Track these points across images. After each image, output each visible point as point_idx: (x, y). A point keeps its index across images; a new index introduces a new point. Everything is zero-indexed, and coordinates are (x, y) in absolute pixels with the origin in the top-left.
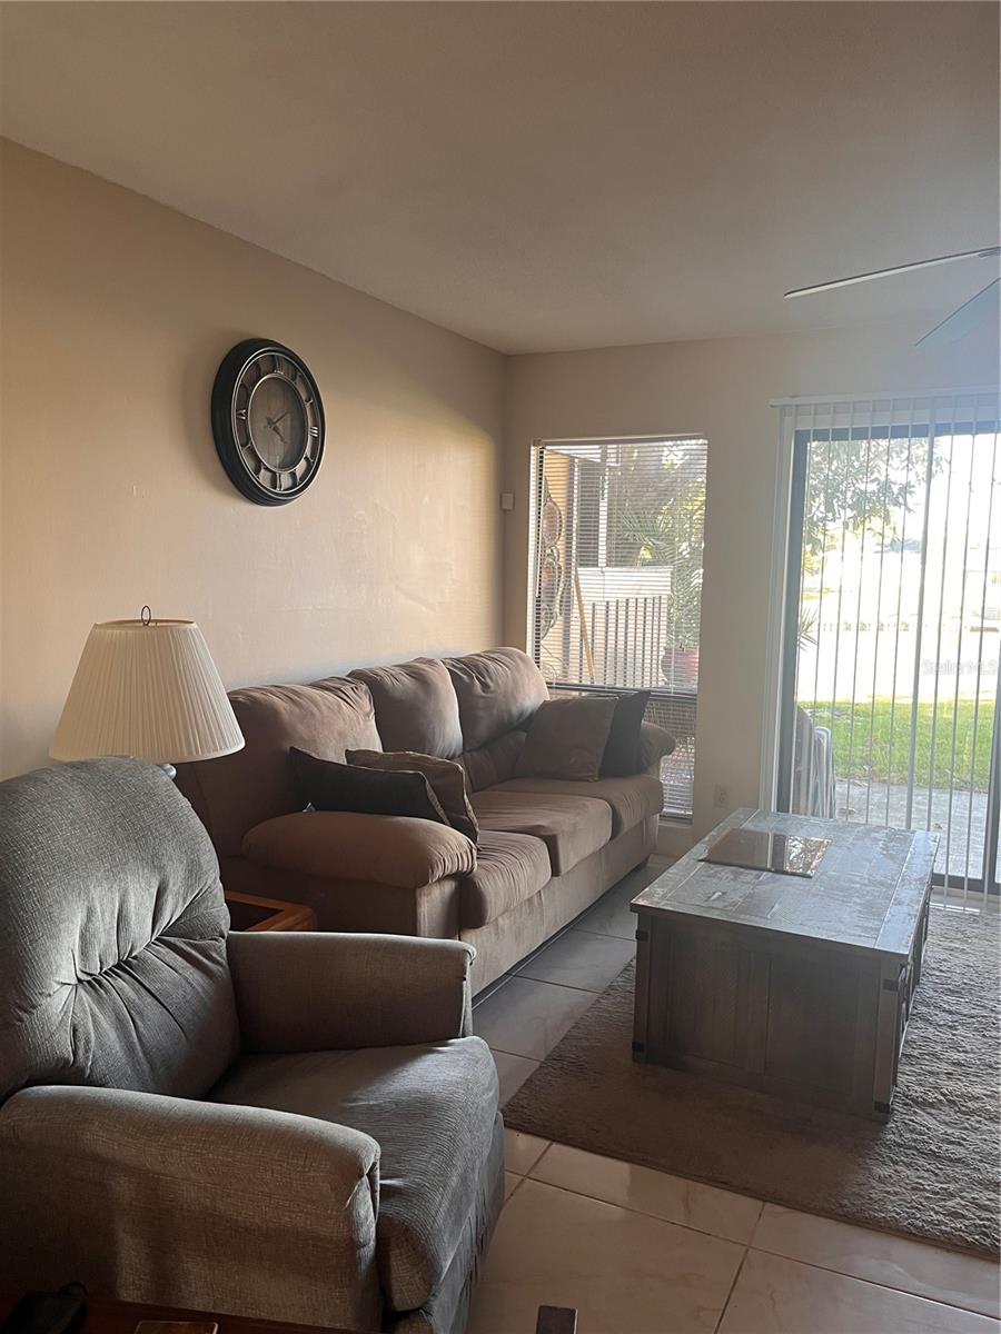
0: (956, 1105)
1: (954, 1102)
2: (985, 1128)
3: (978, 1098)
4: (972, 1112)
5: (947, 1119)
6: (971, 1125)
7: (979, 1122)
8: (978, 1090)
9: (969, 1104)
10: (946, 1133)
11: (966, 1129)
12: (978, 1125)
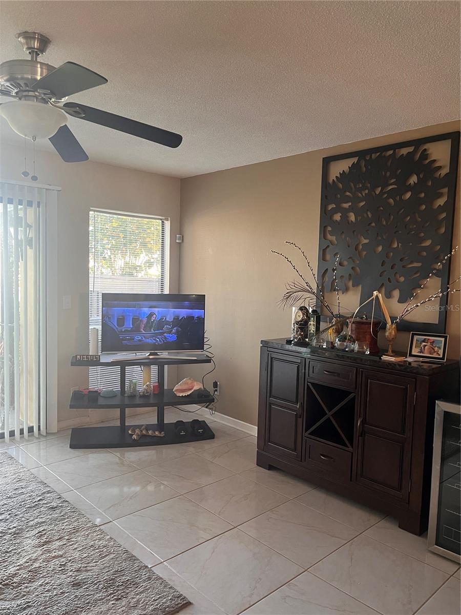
0: (9, 585)
1: (7, 584)
2: (32, 588)
3: (16, 574)
4: (20, 584)
5: (11, 596)
6: (24, 592)
7: (27, 587)
8: (12, 570)
9: (15, 580)
10: (18, 605)
11: (24, 595)
12: (28, 589)
